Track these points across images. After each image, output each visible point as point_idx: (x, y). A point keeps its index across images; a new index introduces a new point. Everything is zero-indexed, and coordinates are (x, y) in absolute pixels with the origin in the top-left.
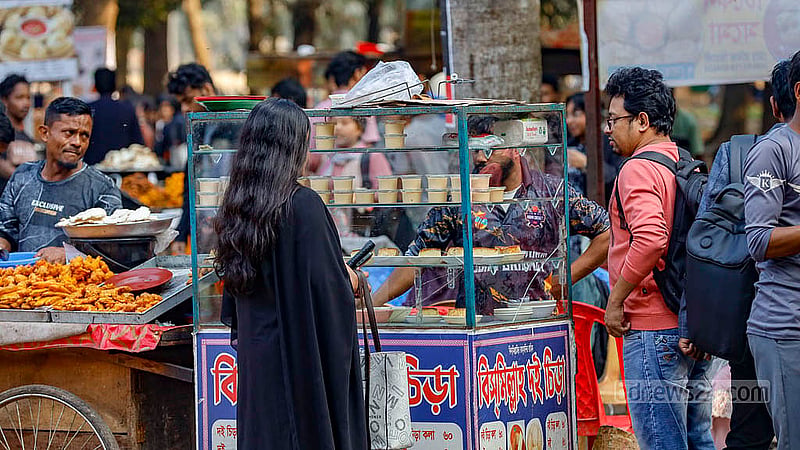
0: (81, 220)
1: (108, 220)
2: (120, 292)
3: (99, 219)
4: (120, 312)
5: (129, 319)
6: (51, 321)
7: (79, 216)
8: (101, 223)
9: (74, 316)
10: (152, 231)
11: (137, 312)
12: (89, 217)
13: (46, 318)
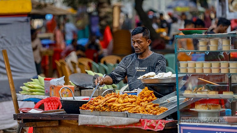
0: (145, 77)
1: (156, 77)
2: (154, 106)
3: (153, 76)
4: (151, 114)
5: (154, 117)
6: (128, 117)
7: (144, 75)
8: (152, 78)
9: (135, 115)
10: (174, 81)
11: (158, 115)
12: (148, 75)
13: (126, 115)
